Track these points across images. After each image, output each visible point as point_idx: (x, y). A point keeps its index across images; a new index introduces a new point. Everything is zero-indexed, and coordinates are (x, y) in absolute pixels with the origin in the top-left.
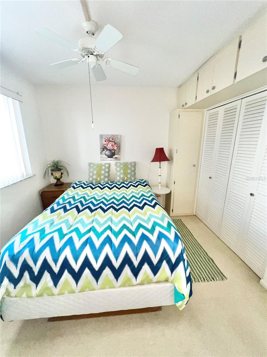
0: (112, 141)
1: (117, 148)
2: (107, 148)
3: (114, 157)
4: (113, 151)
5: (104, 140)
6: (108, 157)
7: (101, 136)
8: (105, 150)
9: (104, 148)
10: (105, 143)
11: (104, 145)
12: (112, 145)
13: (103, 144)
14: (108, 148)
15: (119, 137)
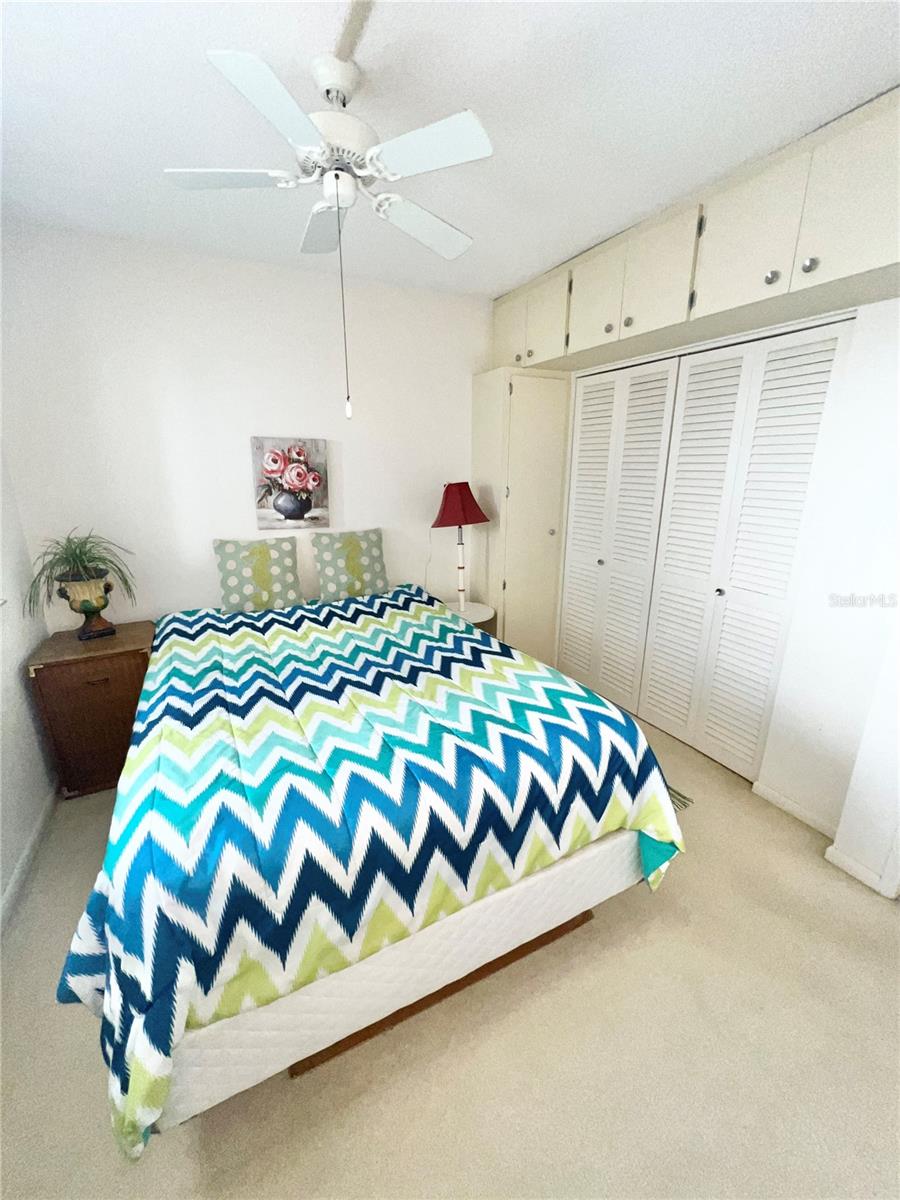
0: (299, 461)
1: (318, 485)
2: (281, 485)
3: (306, 516)
4: (304, 496)
5: (268, 457)
6: (286, 518)
7: (258, 444)
8: (275, 493)
9: (270, 486)
10: (275, 467)
11: (269, 475)
12: (299, 475)
13: (268, 472)
14: (286, 486)
15: (321, 445)
